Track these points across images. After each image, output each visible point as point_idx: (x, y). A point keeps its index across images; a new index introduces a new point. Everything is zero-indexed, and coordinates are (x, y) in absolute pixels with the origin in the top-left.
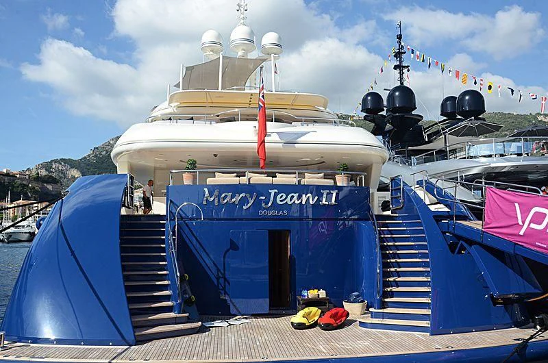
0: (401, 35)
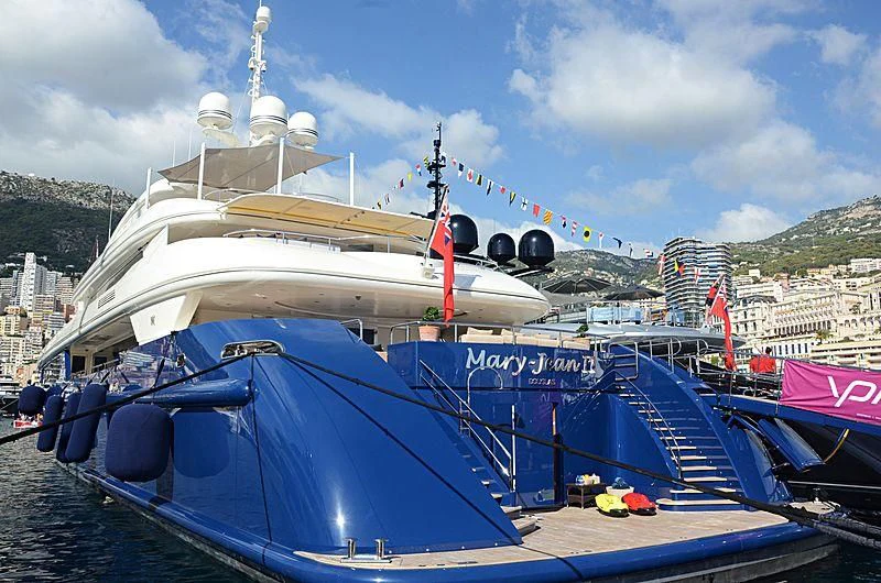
0: (439, 141)
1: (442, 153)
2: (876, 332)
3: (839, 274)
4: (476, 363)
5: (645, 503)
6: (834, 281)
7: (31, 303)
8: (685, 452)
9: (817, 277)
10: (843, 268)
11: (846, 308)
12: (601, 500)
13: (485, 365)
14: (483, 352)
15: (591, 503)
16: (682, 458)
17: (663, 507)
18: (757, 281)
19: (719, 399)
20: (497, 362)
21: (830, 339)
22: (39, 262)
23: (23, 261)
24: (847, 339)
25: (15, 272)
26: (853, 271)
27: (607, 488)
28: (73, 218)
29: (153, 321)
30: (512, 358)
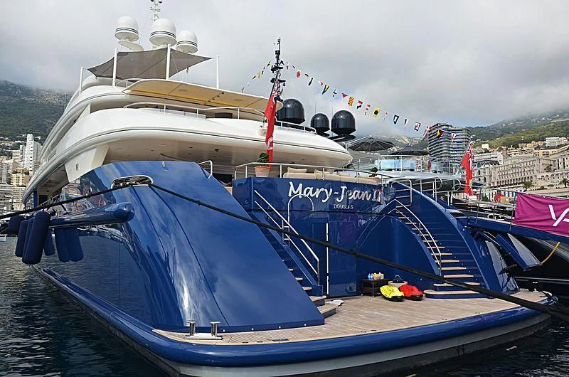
0: (279, 51)
1: (281, 59)
2: (560, 183)
3: (538, 147)
4: (295, 192)
5: (416, 292)
6: (535, 151)
7: (31, 166)
8: (444, 258)
9: (524, 149)
10: (540, 143)
11: (542, 168)
12: (384, 290)
13: (302, 193)
14: (301, 185)
15: (377, 293)
16: (442, 261)
17: (428, 296)
18: (487, 151)
19: (468, 220)
20: (311, 192)
21: (532, 188)
22: (36, 140)
23: (25, 139)
24: (543, 188)
25: (21, 146)
26: (547, 145)
27: (389, 282)
28: (56, 112)
29: (77, 167)
30: (322, 189)
